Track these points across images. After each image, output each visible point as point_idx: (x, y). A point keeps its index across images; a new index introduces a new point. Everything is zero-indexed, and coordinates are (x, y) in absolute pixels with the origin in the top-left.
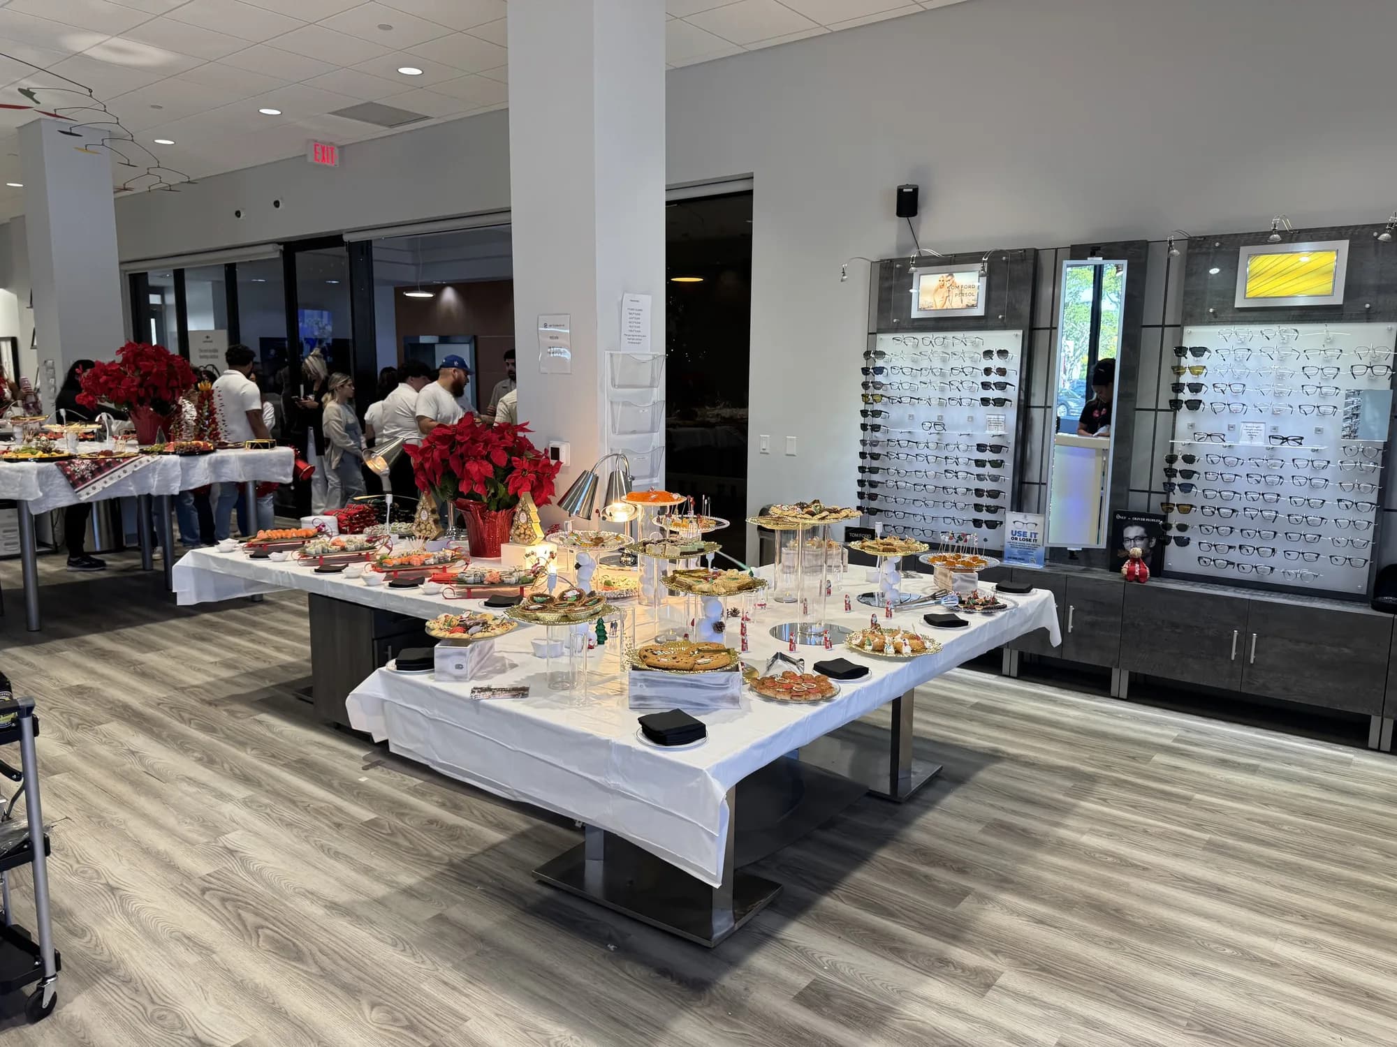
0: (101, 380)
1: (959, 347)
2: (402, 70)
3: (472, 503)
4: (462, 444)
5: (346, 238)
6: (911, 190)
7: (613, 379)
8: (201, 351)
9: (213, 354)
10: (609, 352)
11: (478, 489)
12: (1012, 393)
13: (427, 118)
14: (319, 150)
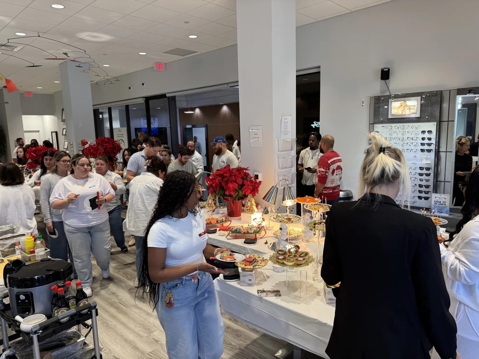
0: (91, 151)
1: (410, 129)
2: (190, 37)
3: (230, 198)
4: (226, 177)
5: (167, 95)
6: (387, 70)
7: (278, 149)
8: (118, 135)
9: (122, 136)
10: (277, 139)
11: (232, 193)
12: (433, 147)
13: (196, 52)
14: (158, 65)
